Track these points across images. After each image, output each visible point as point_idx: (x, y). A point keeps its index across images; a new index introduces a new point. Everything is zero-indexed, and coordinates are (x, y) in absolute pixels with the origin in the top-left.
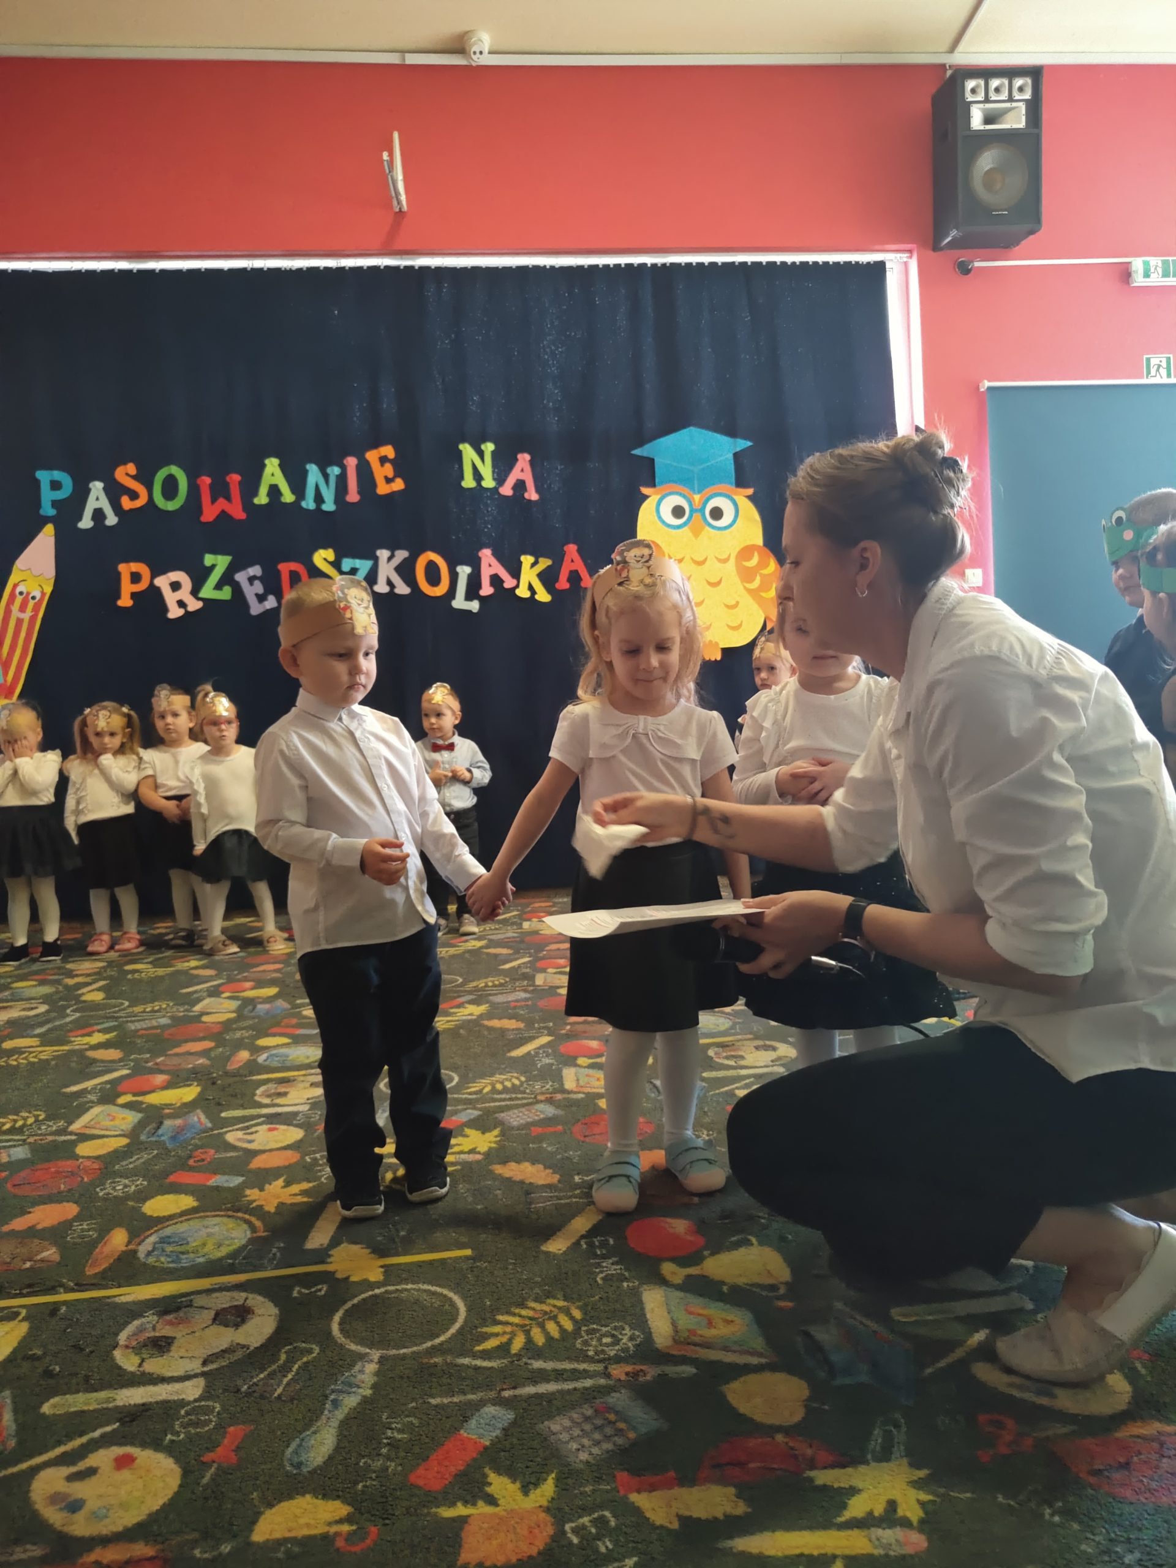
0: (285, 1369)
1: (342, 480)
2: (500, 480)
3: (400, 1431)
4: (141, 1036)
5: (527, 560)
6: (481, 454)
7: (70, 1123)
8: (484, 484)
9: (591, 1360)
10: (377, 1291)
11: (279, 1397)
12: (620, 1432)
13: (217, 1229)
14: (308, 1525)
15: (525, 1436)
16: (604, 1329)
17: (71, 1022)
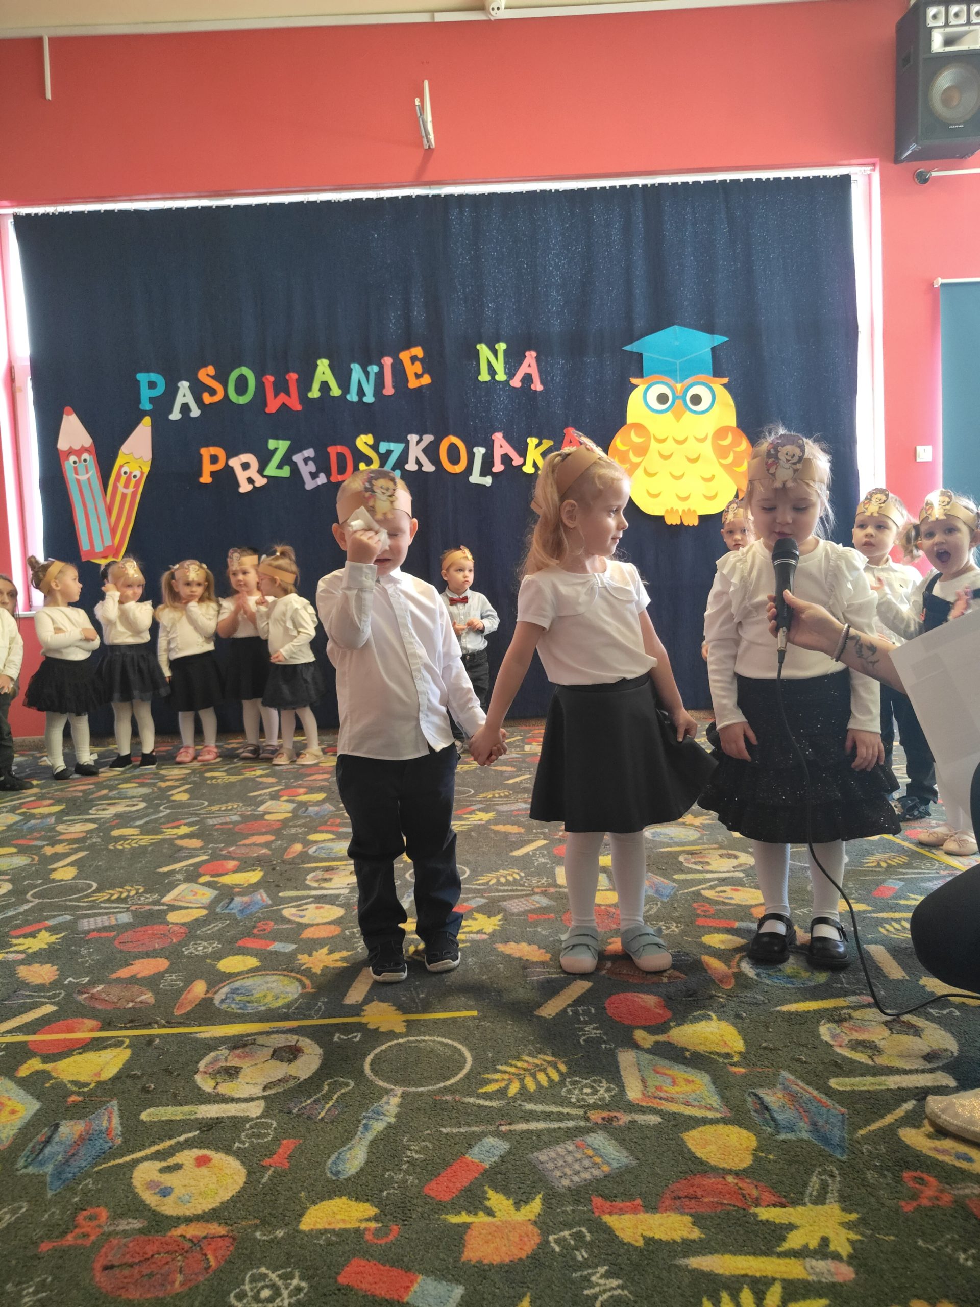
0: (327, 1097)
1: (380, 376)
2: (511, 374)
3: (416, 1152)
4: (217, 830)
5: (532, 441)
6: (495, 353)
7: (162, 897)
8: (497, 378)
9: (574, 1105)
10: (401, 1041)
11: (322, 1119)
12: (595, 1164)
13: (275, 984)
14: (344, 1221)
15: (518, 1163)
16: (585, 1082)
17: (164, 817)
